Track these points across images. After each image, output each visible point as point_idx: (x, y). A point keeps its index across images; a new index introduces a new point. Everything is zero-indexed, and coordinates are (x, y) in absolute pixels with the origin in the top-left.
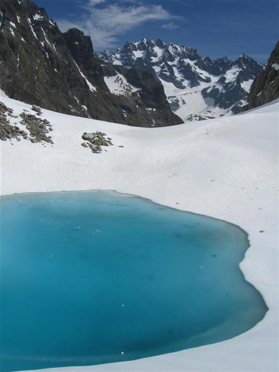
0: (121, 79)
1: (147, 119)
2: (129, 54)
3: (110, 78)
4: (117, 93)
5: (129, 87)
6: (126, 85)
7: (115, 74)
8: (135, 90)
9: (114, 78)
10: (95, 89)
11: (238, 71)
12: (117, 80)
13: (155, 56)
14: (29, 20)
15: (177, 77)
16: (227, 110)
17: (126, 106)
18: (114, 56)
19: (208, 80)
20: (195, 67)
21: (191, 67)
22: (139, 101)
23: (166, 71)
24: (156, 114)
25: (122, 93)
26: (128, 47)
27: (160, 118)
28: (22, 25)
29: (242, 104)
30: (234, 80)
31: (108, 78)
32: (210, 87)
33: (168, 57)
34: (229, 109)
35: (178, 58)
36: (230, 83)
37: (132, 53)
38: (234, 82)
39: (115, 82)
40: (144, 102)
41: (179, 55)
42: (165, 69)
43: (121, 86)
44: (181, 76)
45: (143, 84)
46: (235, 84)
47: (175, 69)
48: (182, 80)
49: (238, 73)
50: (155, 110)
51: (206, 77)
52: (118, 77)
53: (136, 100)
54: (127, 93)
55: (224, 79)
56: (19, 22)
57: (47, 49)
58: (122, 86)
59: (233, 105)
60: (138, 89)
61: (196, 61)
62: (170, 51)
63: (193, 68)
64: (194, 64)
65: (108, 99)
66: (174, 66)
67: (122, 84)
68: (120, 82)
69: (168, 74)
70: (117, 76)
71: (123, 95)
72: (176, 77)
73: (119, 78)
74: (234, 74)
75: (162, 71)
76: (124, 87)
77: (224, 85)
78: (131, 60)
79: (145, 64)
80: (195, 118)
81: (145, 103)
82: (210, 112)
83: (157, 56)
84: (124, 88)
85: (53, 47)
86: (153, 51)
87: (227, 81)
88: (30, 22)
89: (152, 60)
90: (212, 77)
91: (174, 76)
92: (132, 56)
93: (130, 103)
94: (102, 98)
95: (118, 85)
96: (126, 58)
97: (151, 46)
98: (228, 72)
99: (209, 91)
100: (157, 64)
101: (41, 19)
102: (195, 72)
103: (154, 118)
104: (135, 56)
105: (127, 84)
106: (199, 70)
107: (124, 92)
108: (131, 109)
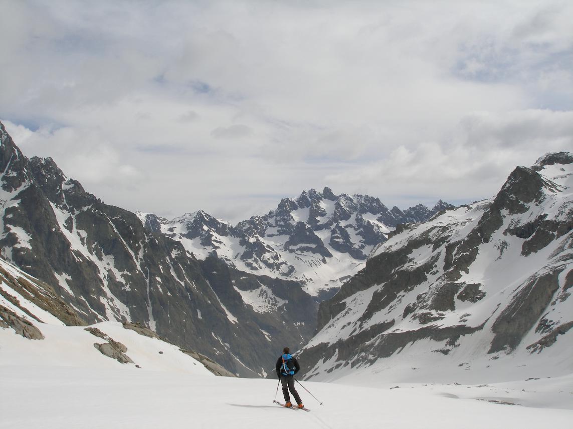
0: (265, 292)
2: (286, 217)
3: (254, 291)
4: (261, 311)
6: (271, 299)
7: (258, 286)
9: (258, 291)
12: (261, 294)
13: (323, 214)
14: (167, 258)
15: (354, 244)
17: (271, 326)
18: (266, 222)
21: (373, 226)
23: (337, 237)
25: (266, 310)
26: (284, 207)
28: (165, 276)
31: (251, 291)
33: (340, 214)
35: (355, 213)
37: (290, 215)
39: (260, 296)
41: (355, 209)
42: (336, 235)
43: (265, 301)
44: (360, 241)
50: (303, 324)
52: (262, 290)
53: (283, 316)
54: (272, 308)
56: (162, 272)
57: (188, 289)
61: (380, 215)
62: (342, 204)
64: (378, 220)
66: (350, 226)
67: (266, 298)
68: (264, 296)
69: (341, 240)
70: (261, 288)
72: (352, 244)
73: (264, 291)
75: (332, 238)
78: (288, 226)
79: (308, 233)
83: (325, 214)
84: (269, 303)
85: (193, 285)
86: (319, 207)
88: (169, 261)
89: (319, 221)
92: (290, 220)
96: (282, 223)
97: (315, 202)
100: (326, 226)
101: (178, 254)
102: (378, 233)
104: (294, 220)
107: (269, 307)
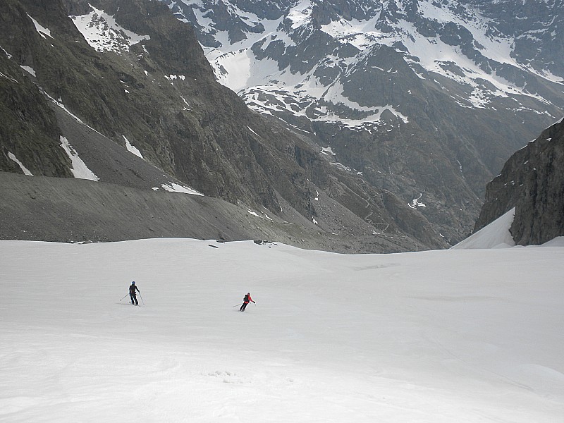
1: (172, 98)
5: (123, 34)
8: (135, 39)
10: (47, 32)
11: (310, 8)
16: (306, 75)
19: (259, 29)
20: (232, 7)
22: (149, 62)
24: (187, 85)
27: (196, 93)
29: (332, 62)
30: (309, 22)
32: (265, 39)
34: (309, 74)
36: (301, 28)
38: (308, 25)
40: (159, 63)
45: (151, 25)
46: (312, 29)
47: (196, 12)
48: (213, 32)
49: (310, 11)
51: (255, 23)
55: (289, 22)
58: (107, 32)
59: (316, 66)
60: (141, 38)
63: (229, 8)
65: (83, 53)
71: (112, 52)
74: (304, 12)
76: (112, 35)
77: (291, 33)
80: (252, 95)
81: (162, 66)
82: (276, 82)
87: (294, 27)
90: (265, 22)
91: (197, 24)
93: (129, 67)
94: (68, 51)
95: (97, 31)
98: (292, 11)
99: (264, 47)
103: (184, 95)
105: (119, 28)
106: (239, 13)
108: (134, 76)
